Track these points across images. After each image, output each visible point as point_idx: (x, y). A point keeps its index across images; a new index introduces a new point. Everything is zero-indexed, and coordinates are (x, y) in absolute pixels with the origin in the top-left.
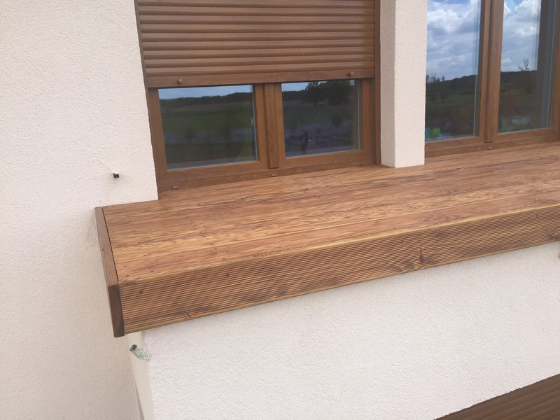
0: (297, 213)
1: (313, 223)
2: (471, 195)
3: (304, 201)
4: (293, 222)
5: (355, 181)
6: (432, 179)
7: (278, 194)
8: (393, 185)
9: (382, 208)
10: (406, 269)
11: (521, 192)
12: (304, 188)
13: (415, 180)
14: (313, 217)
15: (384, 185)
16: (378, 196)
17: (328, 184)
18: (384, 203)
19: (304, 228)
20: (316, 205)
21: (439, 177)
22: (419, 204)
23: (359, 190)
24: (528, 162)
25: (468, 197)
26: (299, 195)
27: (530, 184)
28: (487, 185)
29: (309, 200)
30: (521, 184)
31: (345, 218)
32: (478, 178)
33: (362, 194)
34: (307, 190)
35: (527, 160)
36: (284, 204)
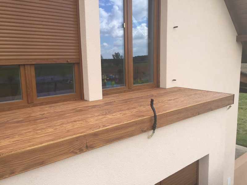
0: (32, 128)
1: (37, 133)
2: (114, 114)
3: (39, 121)
4: (27, 134)
5: (69, 108)
6: (102, 107)
7: (28, 117)
8: (85, 110)
9: (74, 123)
10: (79, 152)
11: (134, 112)
12: (43, 113)
13: (95, 107)
14: (39, 130)
15: (81, 110)
16: (76, 116)
17: (56, 111)
18: (76, 120)
19: (31, 137)
20: (43, 123)
21: (105, 106)
22: (91, 120)
23: (68, 113)
24: (142, 98)
25: (112, 115)
26: (38, 117)
27: (138, 108)
28: (122, 109)
29: (42, 120)
30: (135, 108)
31: (54, 129)
32: (120, 106)
33: (69, 116)
34: (44, 114)
35: (142, 97)
36: (28, 123)
